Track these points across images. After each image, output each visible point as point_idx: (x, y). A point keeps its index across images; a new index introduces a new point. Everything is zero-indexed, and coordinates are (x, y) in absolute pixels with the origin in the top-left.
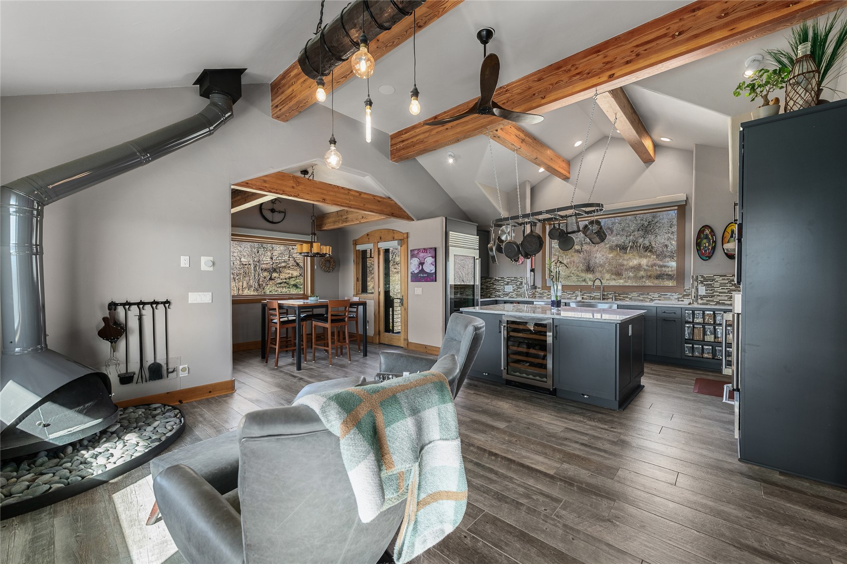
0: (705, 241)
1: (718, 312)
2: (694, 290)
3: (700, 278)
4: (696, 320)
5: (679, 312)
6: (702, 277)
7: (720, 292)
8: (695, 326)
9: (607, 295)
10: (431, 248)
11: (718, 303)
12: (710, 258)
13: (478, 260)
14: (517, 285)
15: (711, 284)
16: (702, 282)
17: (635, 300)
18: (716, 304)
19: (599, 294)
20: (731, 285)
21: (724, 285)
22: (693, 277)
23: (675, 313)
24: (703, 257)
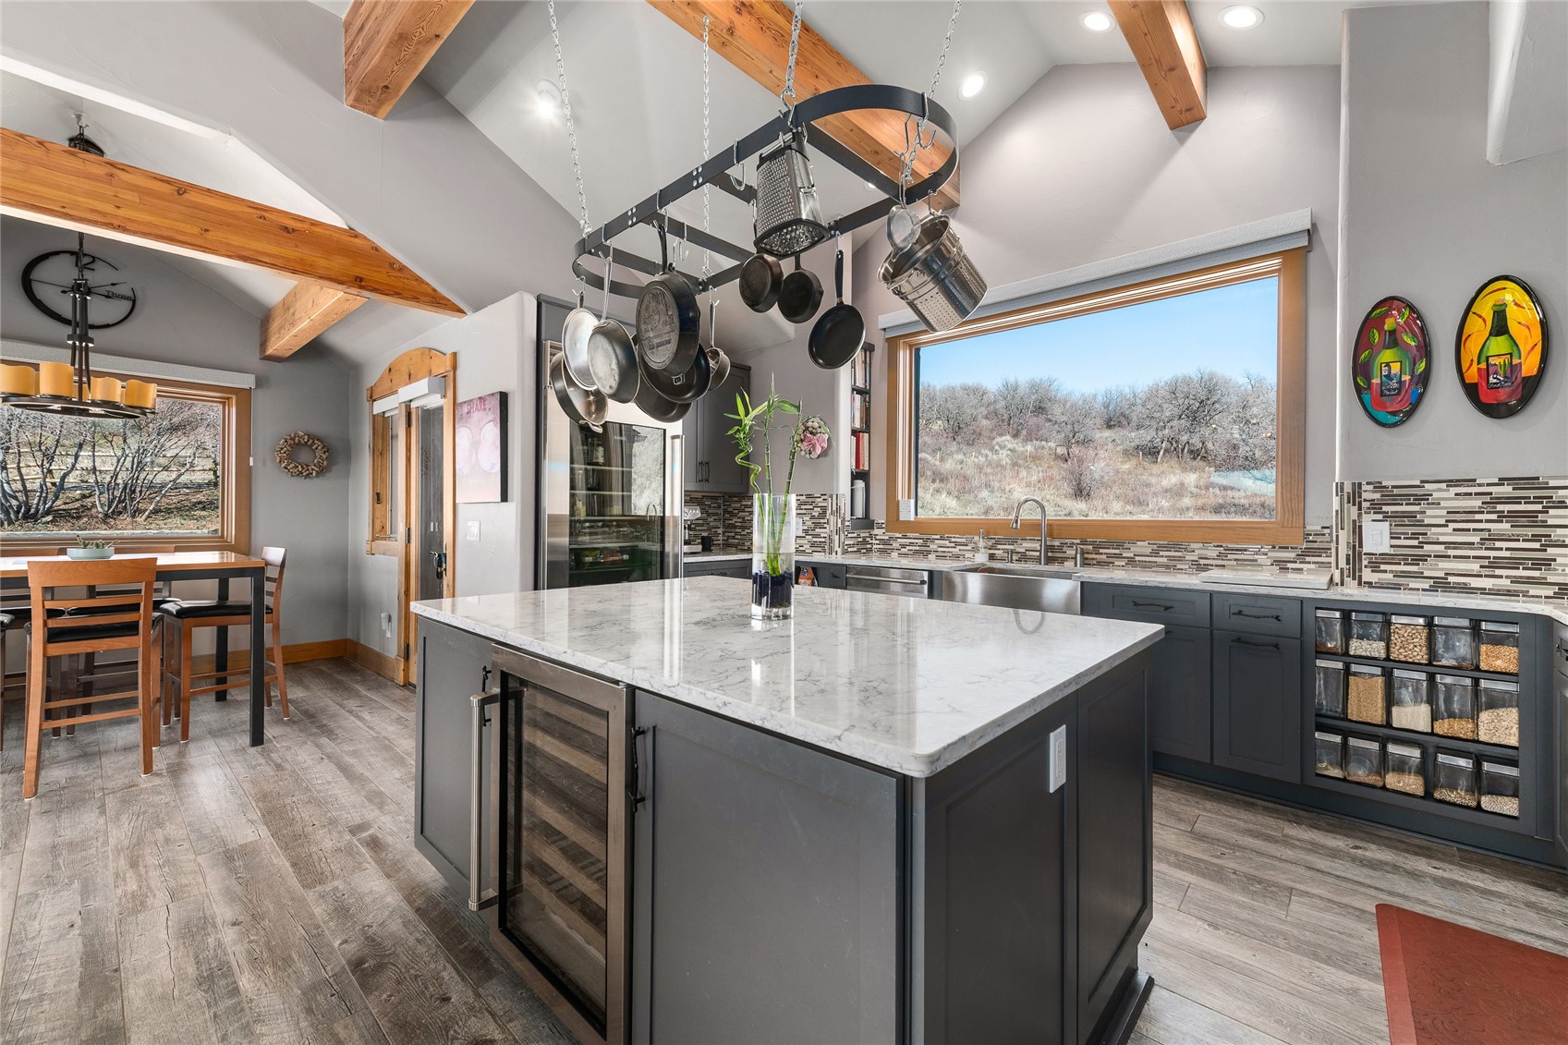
0: (1387, 355)
1: (1446, 621)
2: (1344, 536)
3: (1369, 494)
4: (1357, 647)
5: (1291, 616)
6: (1378, 487)
7: (1449, 545)
8: (1354, 668)
9: (1060, 549)
10: (493, 394)
11: (1440, 585)
12: (1409, 414)
13: (677, 442)
14: (813, 517)
15: (1411, 515)
16: (1376, 507)
17: (1146, 566)
18: (1433, 589)
19: (1037, 546)
20: (1494, 517)
21: (1470, 517)
22: (1341, 487)
23: (1277, 618)
24: (1381, 416)
